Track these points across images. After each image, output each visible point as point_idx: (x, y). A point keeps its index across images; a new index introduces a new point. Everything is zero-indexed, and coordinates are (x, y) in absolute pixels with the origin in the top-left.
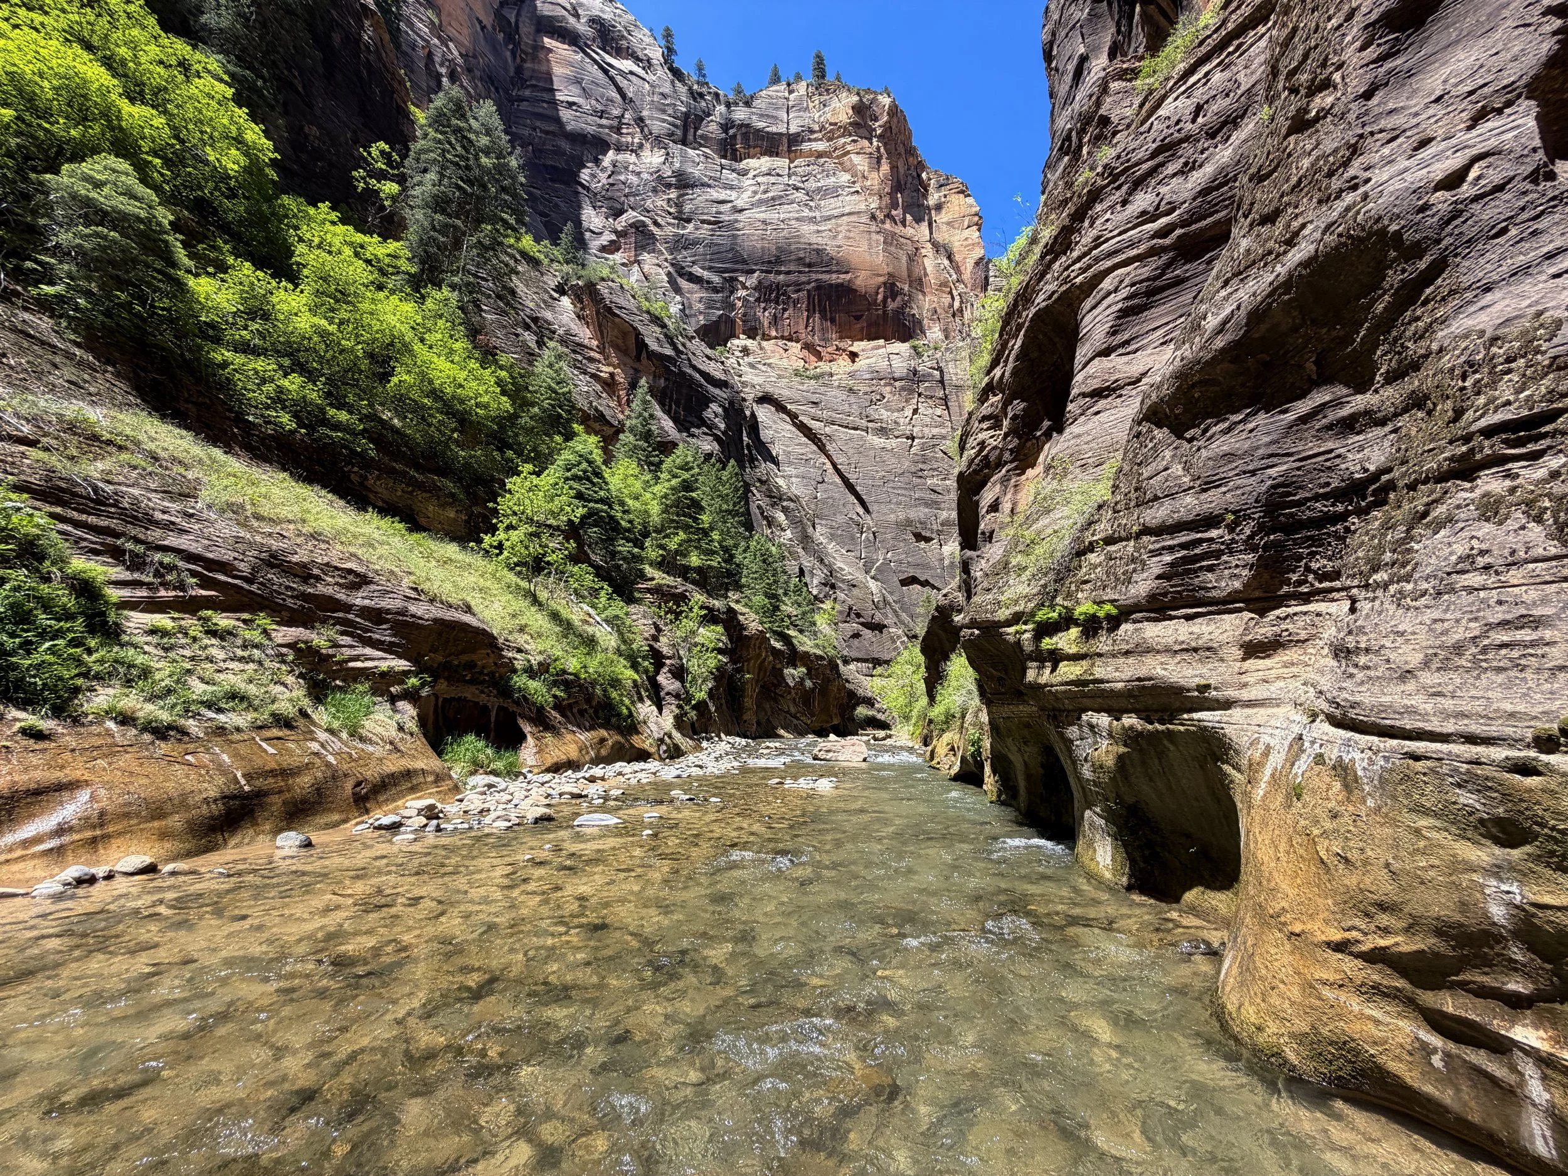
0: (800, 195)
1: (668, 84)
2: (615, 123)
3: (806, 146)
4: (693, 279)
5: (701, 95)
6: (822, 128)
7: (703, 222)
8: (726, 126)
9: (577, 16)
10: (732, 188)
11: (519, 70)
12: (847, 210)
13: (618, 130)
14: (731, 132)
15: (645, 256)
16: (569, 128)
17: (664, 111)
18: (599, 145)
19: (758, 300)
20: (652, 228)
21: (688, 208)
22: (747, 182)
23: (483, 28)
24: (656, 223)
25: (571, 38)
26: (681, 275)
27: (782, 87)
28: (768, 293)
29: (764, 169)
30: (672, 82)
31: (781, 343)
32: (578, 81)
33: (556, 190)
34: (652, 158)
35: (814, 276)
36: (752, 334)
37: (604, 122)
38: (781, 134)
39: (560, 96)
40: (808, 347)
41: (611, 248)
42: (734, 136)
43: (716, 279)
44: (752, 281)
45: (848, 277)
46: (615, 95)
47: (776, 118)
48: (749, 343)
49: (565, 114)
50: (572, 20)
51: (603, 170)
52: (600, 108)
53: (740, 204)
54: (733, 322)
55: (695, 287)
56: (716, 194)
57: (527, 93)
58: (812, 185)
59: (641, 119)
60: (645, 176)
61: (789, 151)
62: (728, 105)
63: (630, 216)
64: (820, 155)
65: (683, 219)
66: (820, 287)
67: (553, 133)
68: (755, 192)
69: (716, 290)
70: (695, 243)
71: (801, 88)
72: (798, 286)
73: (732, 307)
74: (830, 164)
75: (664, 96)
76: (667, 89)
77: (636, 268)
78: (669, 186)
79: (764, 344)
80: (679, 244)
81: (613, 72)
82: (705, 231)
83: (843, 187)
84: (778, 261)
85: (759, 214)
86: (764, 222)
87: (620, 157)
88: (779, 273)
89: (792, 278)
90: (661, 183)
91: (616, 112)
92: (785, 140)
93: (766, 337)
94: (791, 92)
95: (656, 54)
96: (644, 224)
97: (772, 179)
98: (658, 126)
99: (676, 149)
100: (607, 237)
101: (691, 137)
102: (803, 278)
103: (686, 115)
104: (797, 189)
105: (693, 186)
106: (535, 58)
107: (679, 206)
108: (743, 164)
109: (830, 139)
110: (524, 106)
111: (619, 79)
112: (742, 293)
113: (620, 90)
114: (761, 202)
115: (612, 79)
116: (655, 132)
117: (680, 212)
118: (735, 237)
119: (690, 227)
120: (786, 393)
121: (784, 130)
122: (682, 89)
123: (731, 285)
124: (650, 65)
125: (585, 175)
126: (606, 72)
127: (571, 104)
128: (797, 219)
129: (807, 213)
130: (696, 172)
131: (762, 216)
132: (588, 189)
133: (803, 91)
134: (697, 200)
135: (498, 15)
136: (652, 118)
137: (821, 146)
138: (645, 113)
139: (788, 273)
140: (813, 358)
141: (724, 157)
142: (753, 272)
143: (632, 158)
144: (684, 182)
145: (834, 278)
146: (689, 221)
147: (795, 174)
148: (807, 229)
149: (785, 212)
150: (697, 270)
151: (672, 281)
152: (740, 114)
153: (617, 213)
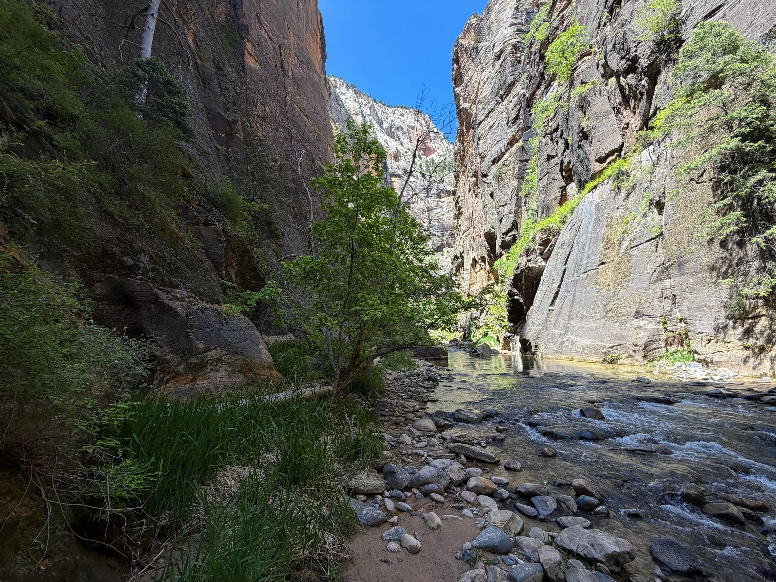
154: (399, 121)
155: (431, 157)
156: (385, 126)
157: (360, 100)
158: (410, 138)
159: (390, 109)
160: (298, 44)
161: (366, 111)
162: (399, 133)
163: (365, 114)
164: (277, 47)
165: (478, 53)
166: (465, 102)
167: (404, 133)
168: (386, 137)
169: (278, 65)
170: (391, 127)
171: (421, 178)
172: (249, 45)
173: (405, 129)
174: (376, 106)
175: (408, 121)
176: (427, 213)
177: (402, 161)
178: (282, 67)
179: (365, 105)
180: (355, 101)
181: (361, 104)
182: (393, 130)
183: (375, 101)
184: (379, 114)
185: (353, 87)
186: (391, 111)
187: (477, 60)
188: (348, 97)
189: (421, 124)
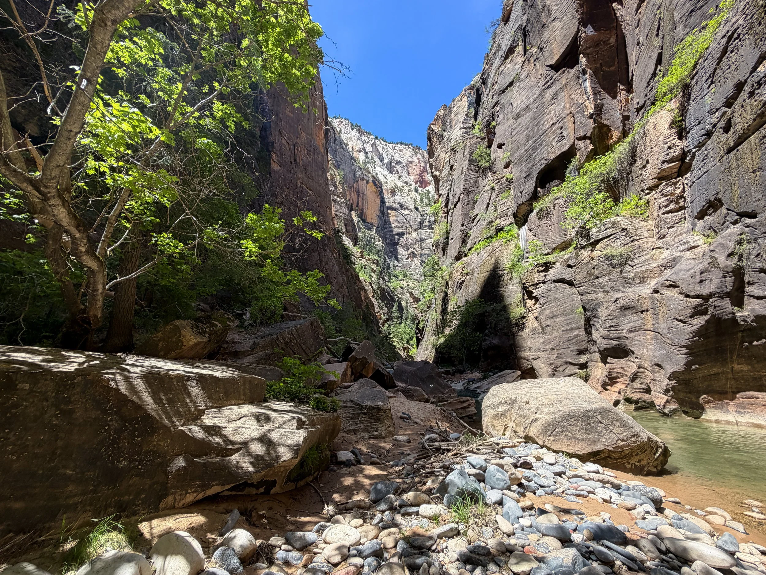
154: (398, 156)
155: (427, 188)
156: (386, 161)
157: (364, 138)
158: (408, 171)
159: (391, 146)
160: (307, 138)
161: (369, 148)
162: (398, 167)
163: (367, 150)
164: (292, 147)
165: (443, 139)
166: (436, 170)
167: (403, 167)
168: (386, 173)
169: (293, 160)
170: (391, 162)
171: (415, 212)
172: (274, 155)
173: (404, 164)
174: (378, 143)
175: (406, 157)
176: (419, 243)
177: (398, 196)
178: (295, 161)
179: (368, 143)
180: (359, 139)
181: (364, 142)
182: (393, 164)
183: (377, 138)
184: (380, 150)
185: (357, 126)
186: (391, 147)
187: (442, 143)
188: (352, 135)
189: (419, 159)
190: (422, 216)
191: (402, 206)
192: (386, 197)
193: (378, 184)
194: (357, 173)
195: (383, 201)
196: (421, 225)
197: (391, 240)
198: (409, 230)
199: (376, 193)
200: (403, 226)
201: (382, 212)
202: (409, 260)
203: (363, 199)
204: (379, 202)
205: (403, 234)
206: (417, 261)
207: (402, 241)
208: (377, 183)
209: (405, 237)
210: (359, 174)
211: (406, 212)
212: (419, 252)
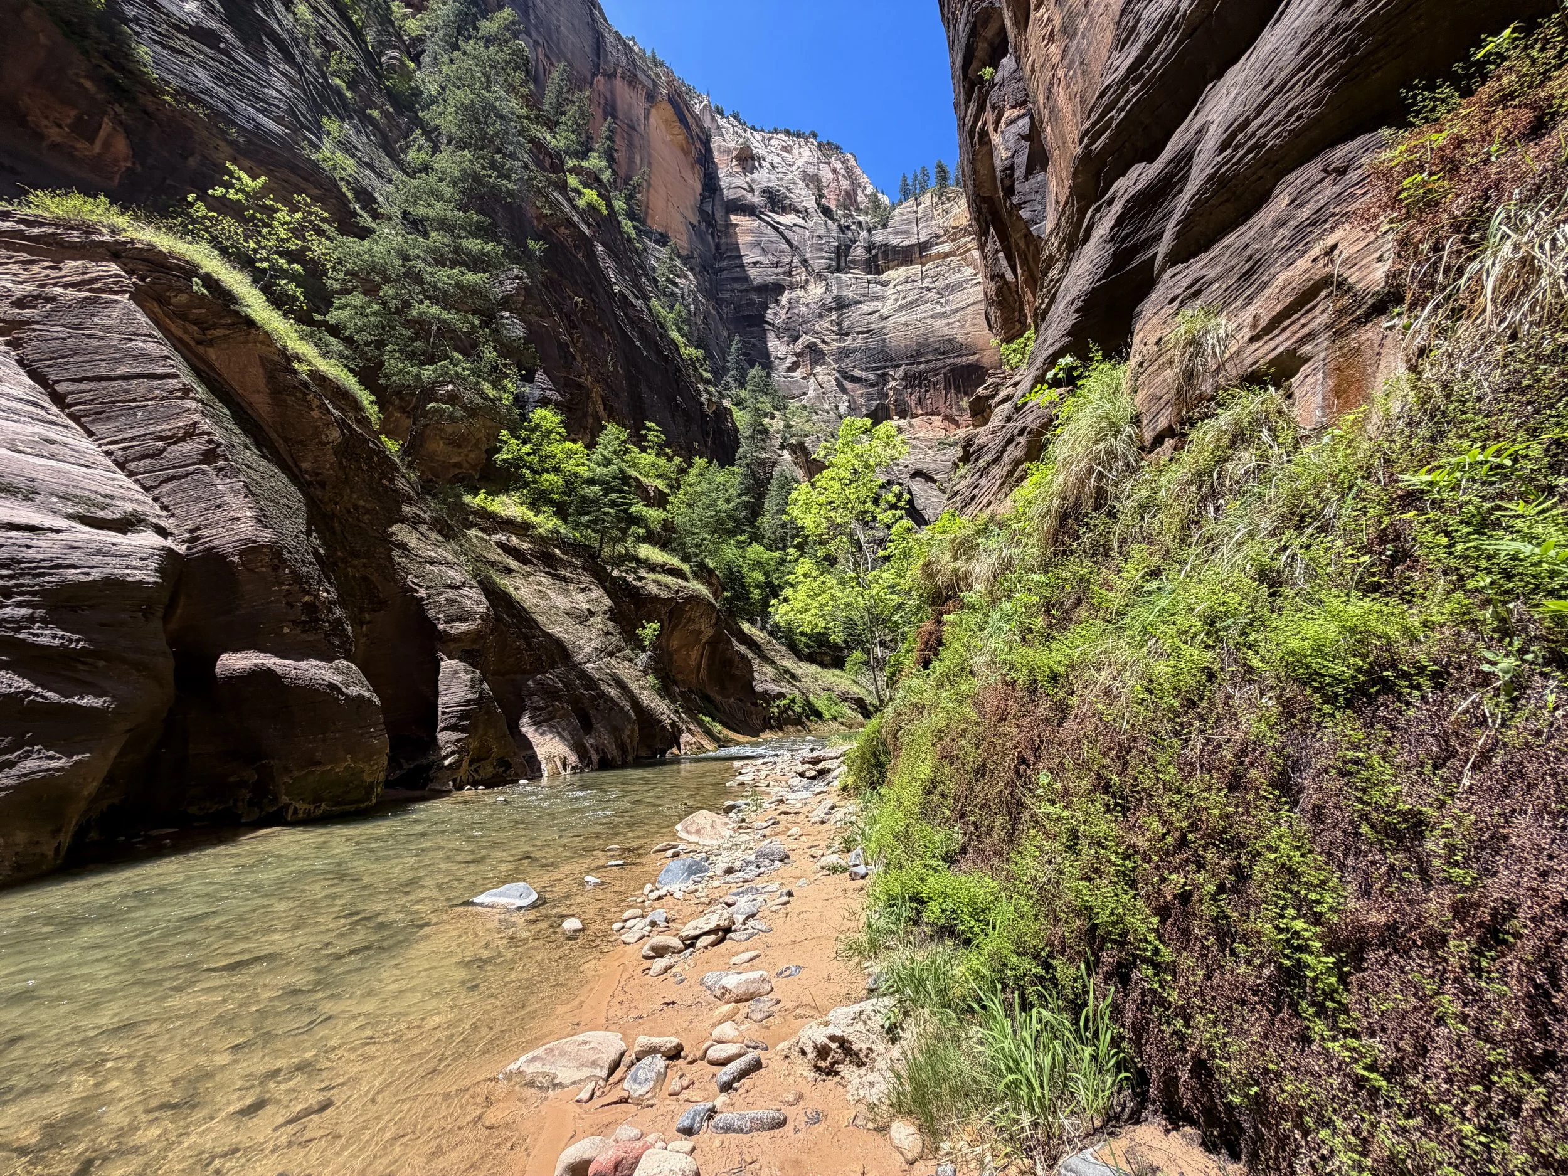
0: (932, 295)
1: (823, 227)
2: (787, 269)
3: (934, 250)
4: (855, 380)
5: (848, 227)
6: (946, 232)
7: (859, 333)
8: (868, 249)
9: (752, 191)
10: (877, 299)
11: (718, 246)
12: (971, 300)
13: (789, 273)
14: (874, 252)
15: (819, 369)
16: (756, 283)
17: (821, 250)
18: (778, 289)
19: (905, 387)
20: (822, 346)
21: (846, 325)
22: (889, 291)
23: (693, 227)
24: (824, 342)
25: (750, 210)
26: (845, 378)
27: (912, 201)
28: (913, 381)
29: (901, 279)
30: (826, 224)
31: (926, 418)
32: (758, 244)
33: (752, 333)
34: (817, 290)
35: (948, 361)
36: (903, 414)
37: (779, 270)
38: (913, 246)
39: (746, 260)
40: (948, 418)
41: (794, 367)
42: (876, 255)
43: (872, 377)
44: (900, 373)
45: (975, 357)
46: (785, 246)
47: (907, 232)
48: (902, 422)
49: (752, 272)
50: (749, 196)
51: (782, 308)
52: (775, 260)
53: (885, 312)
54: (887, 408)
55: (857, 386)
56: (865, 308)
57: (725, 263)
58: (941, 283)
59: (806, 261)
60: (813, 306)
61: (921, 257)
62: (869, 230)
63: (805, 339)
64: (947, 255)
65: (843, 334)
66: (954, 369)
67: (746, 290)
68: (896, 300)
69: (872, 386)
70: (854, 351)
71: (927, 199)
72: (936, 371)
73: (886, 396)
74: (954, 260)
75: (820, 237)
76: (822, 231)
77: (812, 379)
78: (830, 310)
79: (913, 421)
80: (843, 354)
81: (782, 228)
82: (860, 341)
83: (966, 281)
84: (919, 354)
85: (902, 318)
86: (905, 324)
87: (793, 295)
88: (920, 363)
89: (931, 365)
90: (826, 309)
91: (787, 260)
92: (917, 249)
93: (914, 416)
94: (918, 205)
95: (810, 203)
96: (815, 344)
97: (909, 286)
98: (818, 264)
99: (832, 277)
100: (791, 359)
101: (843, 264)
102: (940, 364)
103: (838, 248)
104: (929, 289)
105: (848, 306)
106: (727, 234)
107: (839, 324)
108: (885, 276)
109: (953, 240)
110: (725, 274)
111: (786, 232)
112: (892, 384)
113: (788, 241)
114: (902, 308)
115: (781, 234)
116: (817, 269)
117: (841, 329)
118: (884, 340)
119: (849, 339)
120: (932, 466)
121: (915, 241)
122: (833, 226)
123: (884, 378)
124: (808, 213)
125: (769, 315)
126: (776, 229)
127: (755, 263)
128: (932, 317)
129: (939, 310)
130: (849, 293)
131: (902, 320)
132: (773, 325)
133: (928, 203)
134: (853, 316)
135: (701, 211)
136: (813, 258)
137: (946, 248)
138: (808, 256)
139: (927, 362)
140: (952, 426)
141: (869, 273)
142: (899, 366)
143: (802, 293)
144: (841, 305)
145: (965, 360)
146: (847, 334)
147: (927, 276)
148: (939, 323)
149: (921, 311)
150: (857, 373)
151: (840, 385)
152: (880, 236)
153: (795, 339)
190: (843, 229)
191: (776, 201)
192: (722, 173)
193: (695, 128)
194: (609, 48)
195: (711, 184)
196: (840, 260)
197: (738, 308)
198: (800, 275)
199: (686, 153)
200: (777, 265)
201: (707, 218)
202: (798, 374)
203: (630, 145)
204: (699, 187)
205: (779, 289)
206: (826, 375)
207: (776, 314)
208: (690, 120)
209: (785, 297)
210: (615, 55)
211: (789, 219)
212: (833, 345)
